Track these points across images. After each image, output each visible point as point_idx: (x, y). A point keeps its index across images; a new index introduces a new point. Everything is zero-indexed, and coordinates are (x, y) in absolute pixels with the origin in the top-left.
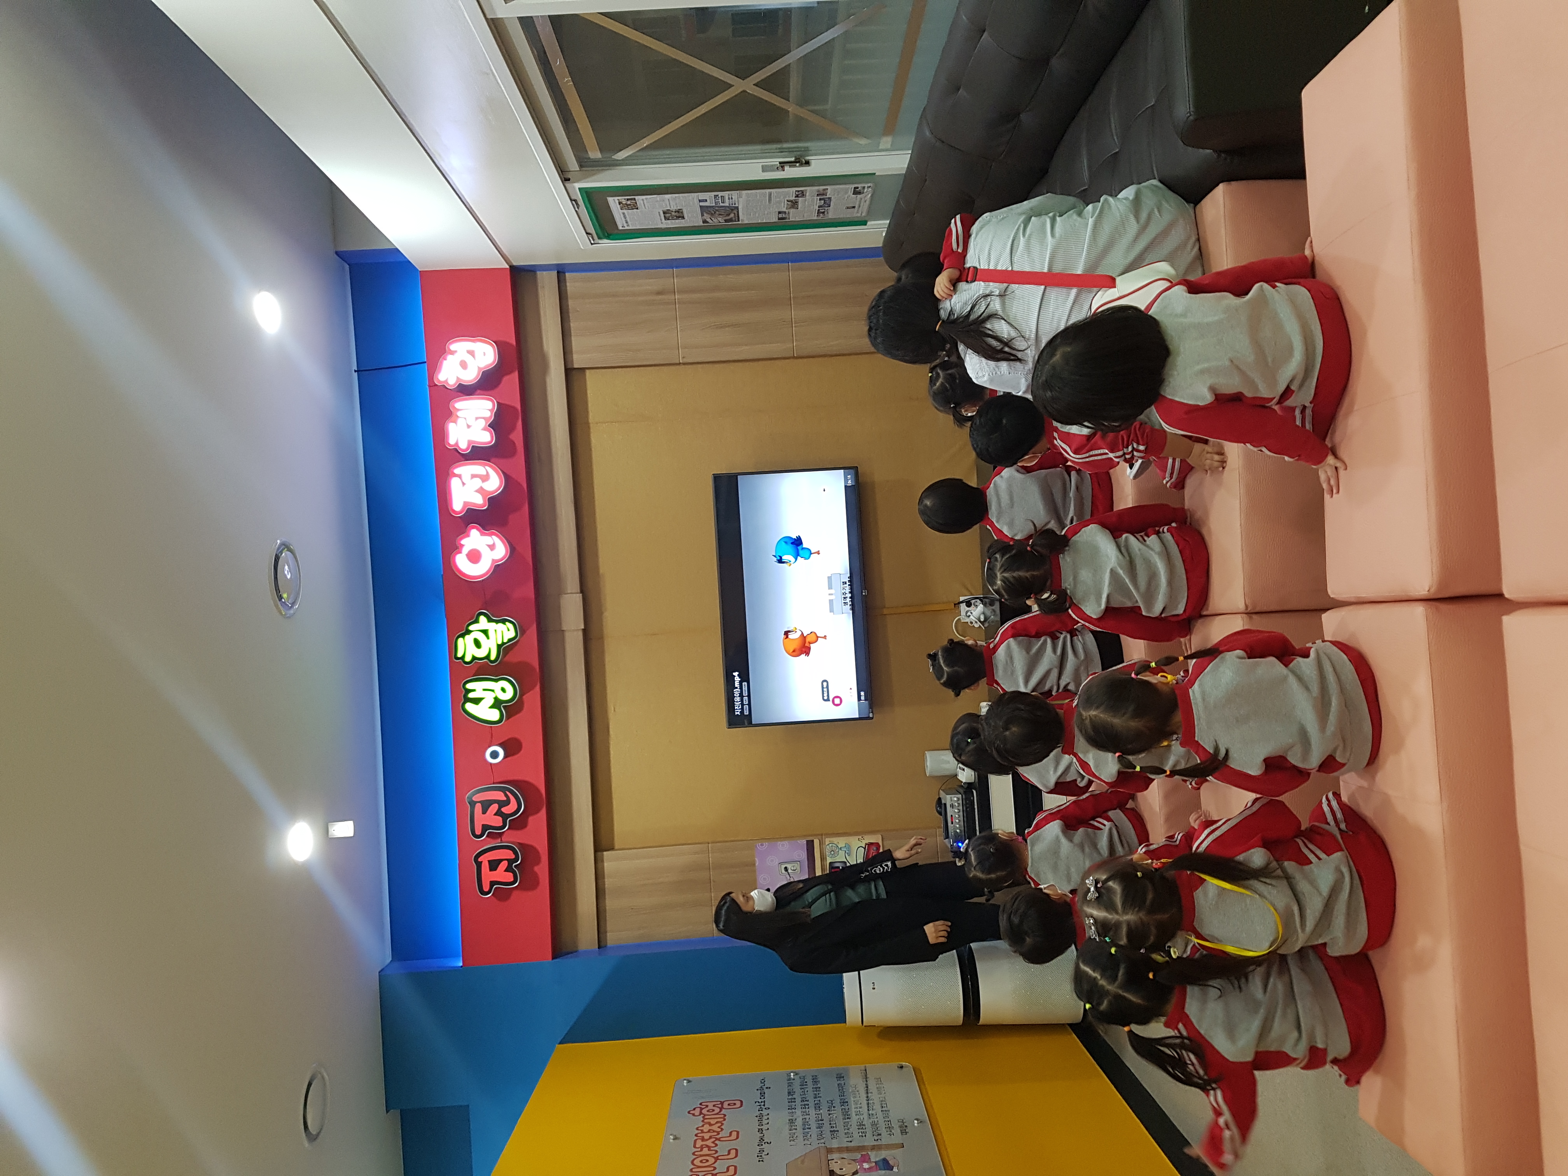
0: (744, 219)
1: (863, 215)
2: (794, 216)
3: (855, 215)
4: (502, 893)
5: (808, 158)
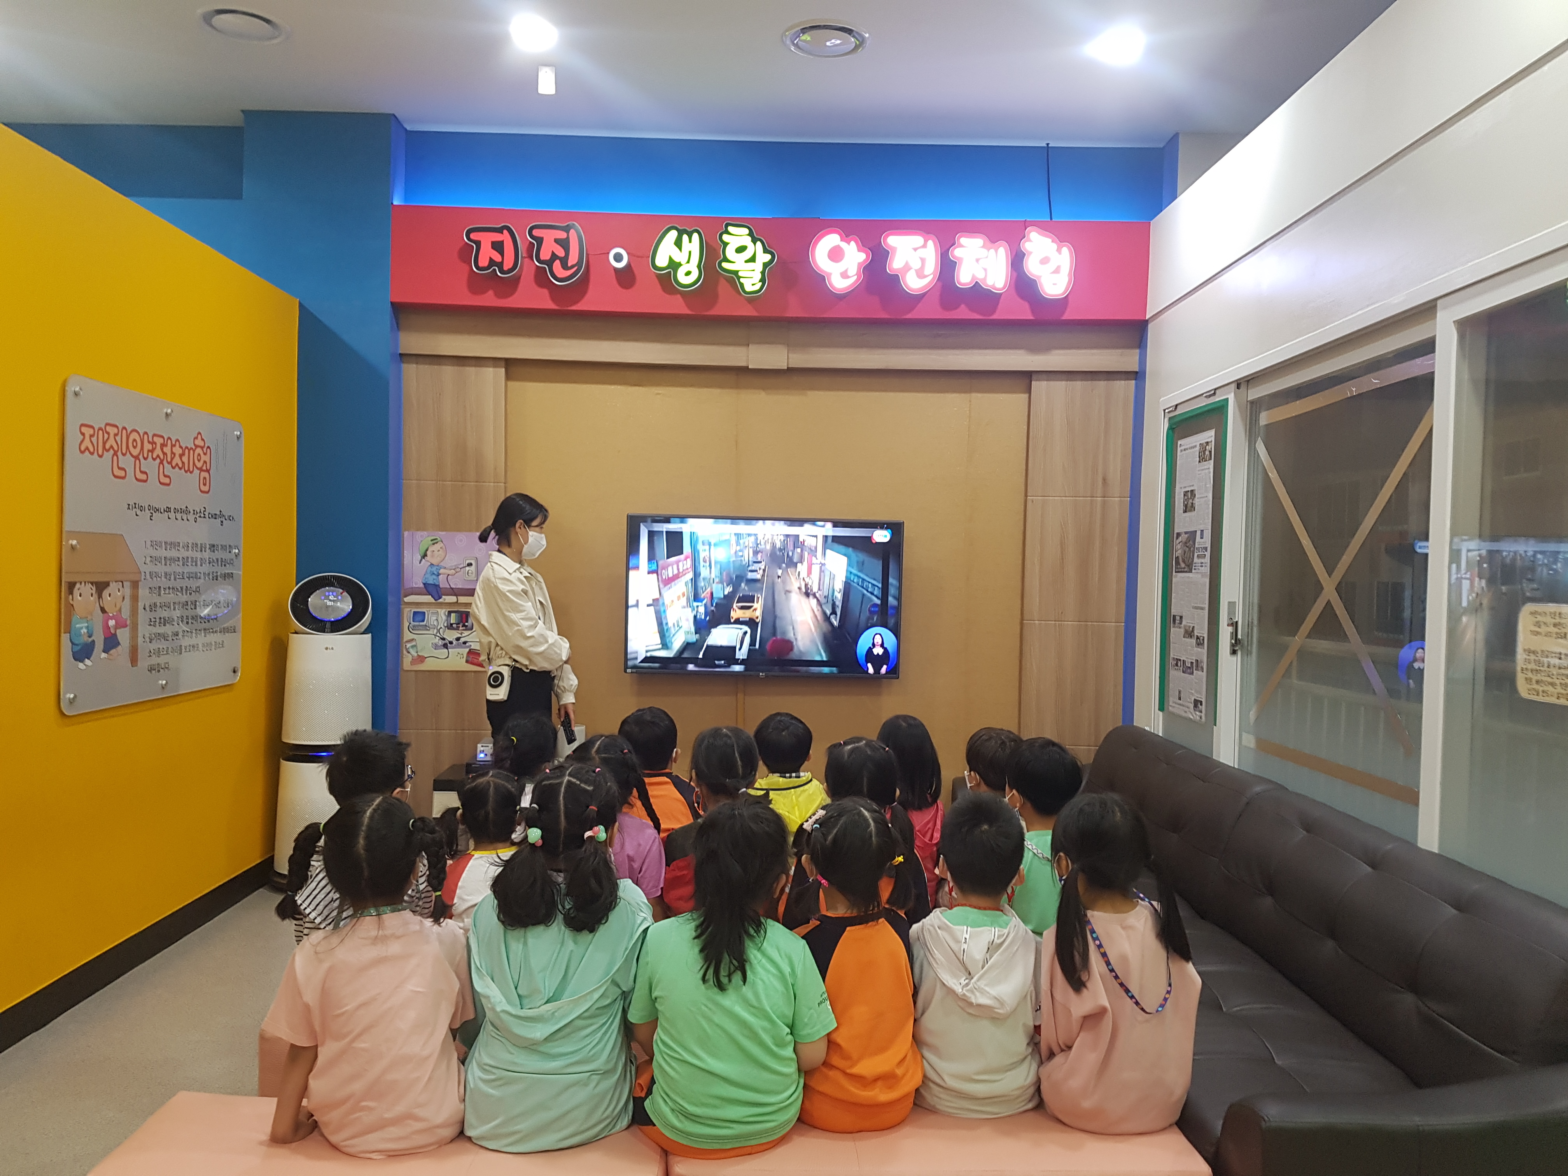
0: (1178, 578)
1: (1170, 708)
2: (1176, 633)
3: (1171, 699)
4: (467, 253)
5: (1239, 653)
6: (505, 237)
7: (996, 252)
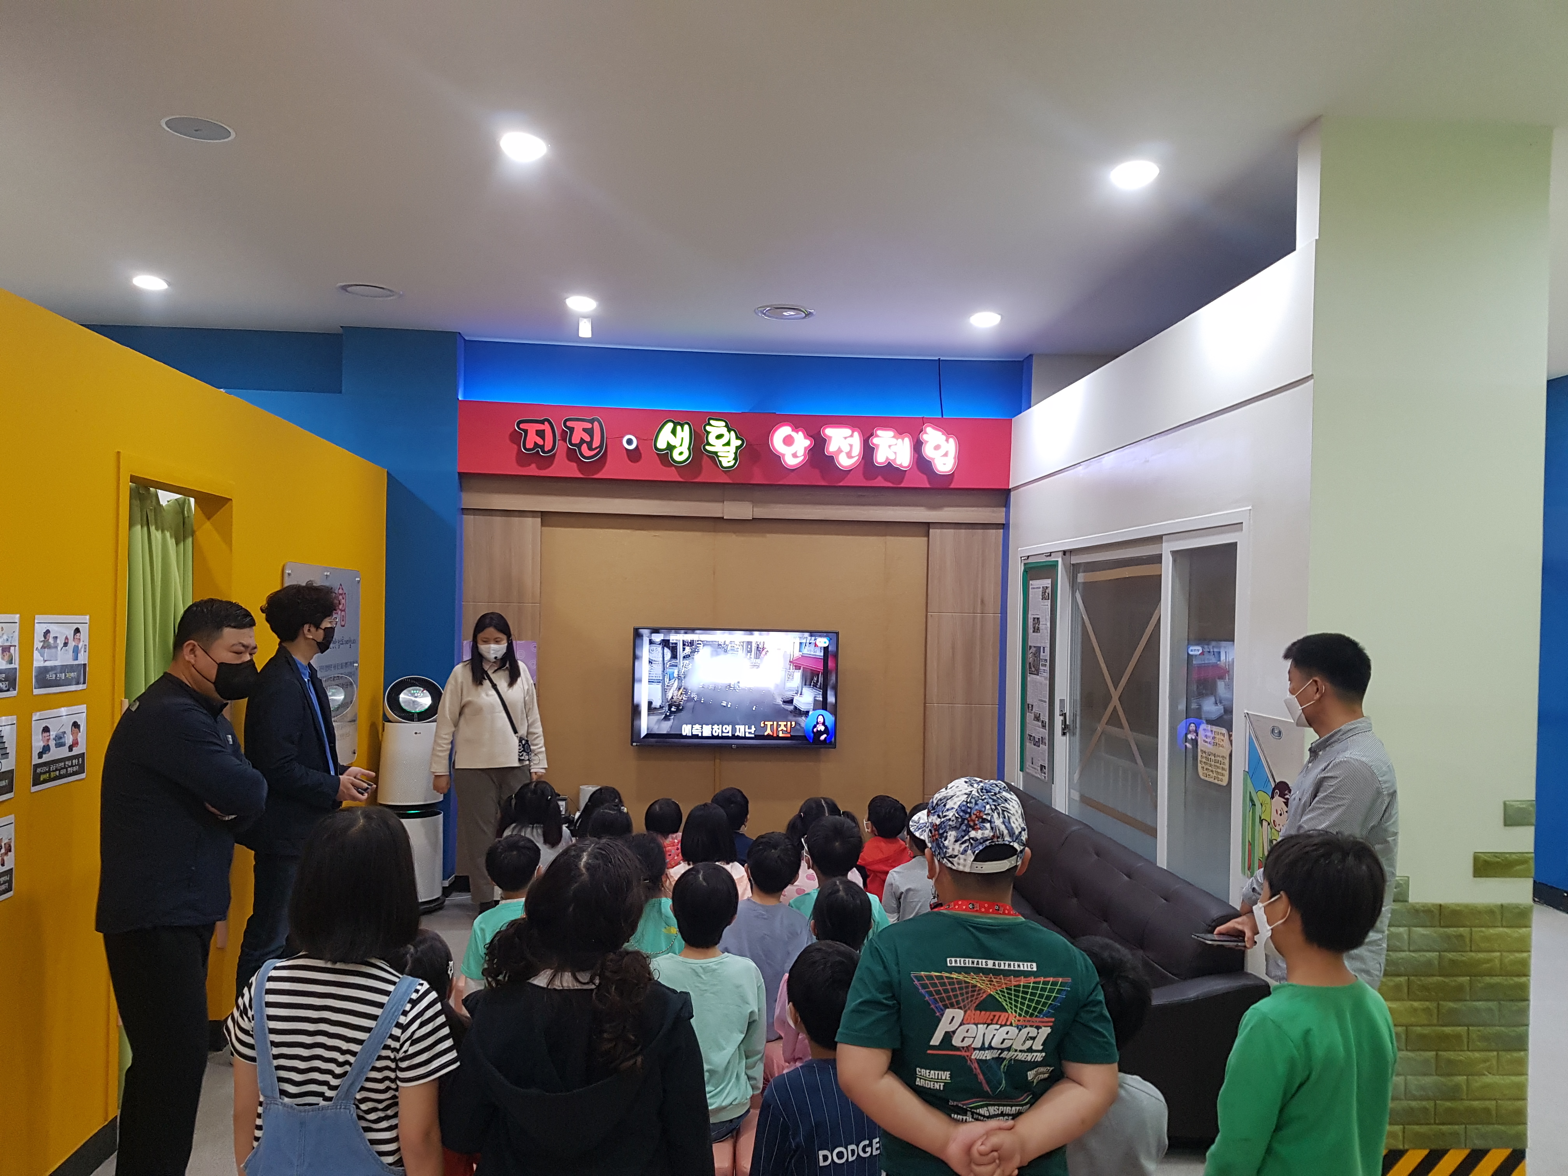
0: (1030, 678)
1: (1027, 770)
2: (1030, 716)
3: (1027, 764)
5: (1068, 734)
6: (546, 427)
7: (903, 440)
